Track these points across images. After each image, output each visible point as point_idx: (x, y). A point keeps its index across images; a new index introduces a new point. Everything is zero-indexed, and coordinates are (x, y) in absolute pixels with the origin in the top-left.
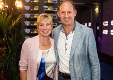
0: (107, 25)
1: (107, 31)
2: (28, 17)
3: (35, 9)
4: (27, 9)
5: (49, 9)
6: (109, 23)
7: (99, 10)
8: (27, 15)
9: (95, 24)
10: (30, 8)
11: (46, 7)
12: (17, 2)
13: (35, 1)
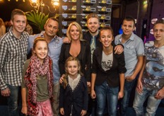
2: (65, 17)
3: (73, 9)
4: (65, 9)
5: (87, 9)
8: (65, 15)
9: (142, 21)
10: (68, 8)
11: (84, 7)
13: (73, 1)
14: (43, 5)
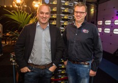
0: (101, 24)
1: (101, 29)
3: (54, 10)
5: (66, 11)
6: (104, 23)
7: (94, 11)
12: (34, 2)
13: (54, 3)
14: (26, 6)
